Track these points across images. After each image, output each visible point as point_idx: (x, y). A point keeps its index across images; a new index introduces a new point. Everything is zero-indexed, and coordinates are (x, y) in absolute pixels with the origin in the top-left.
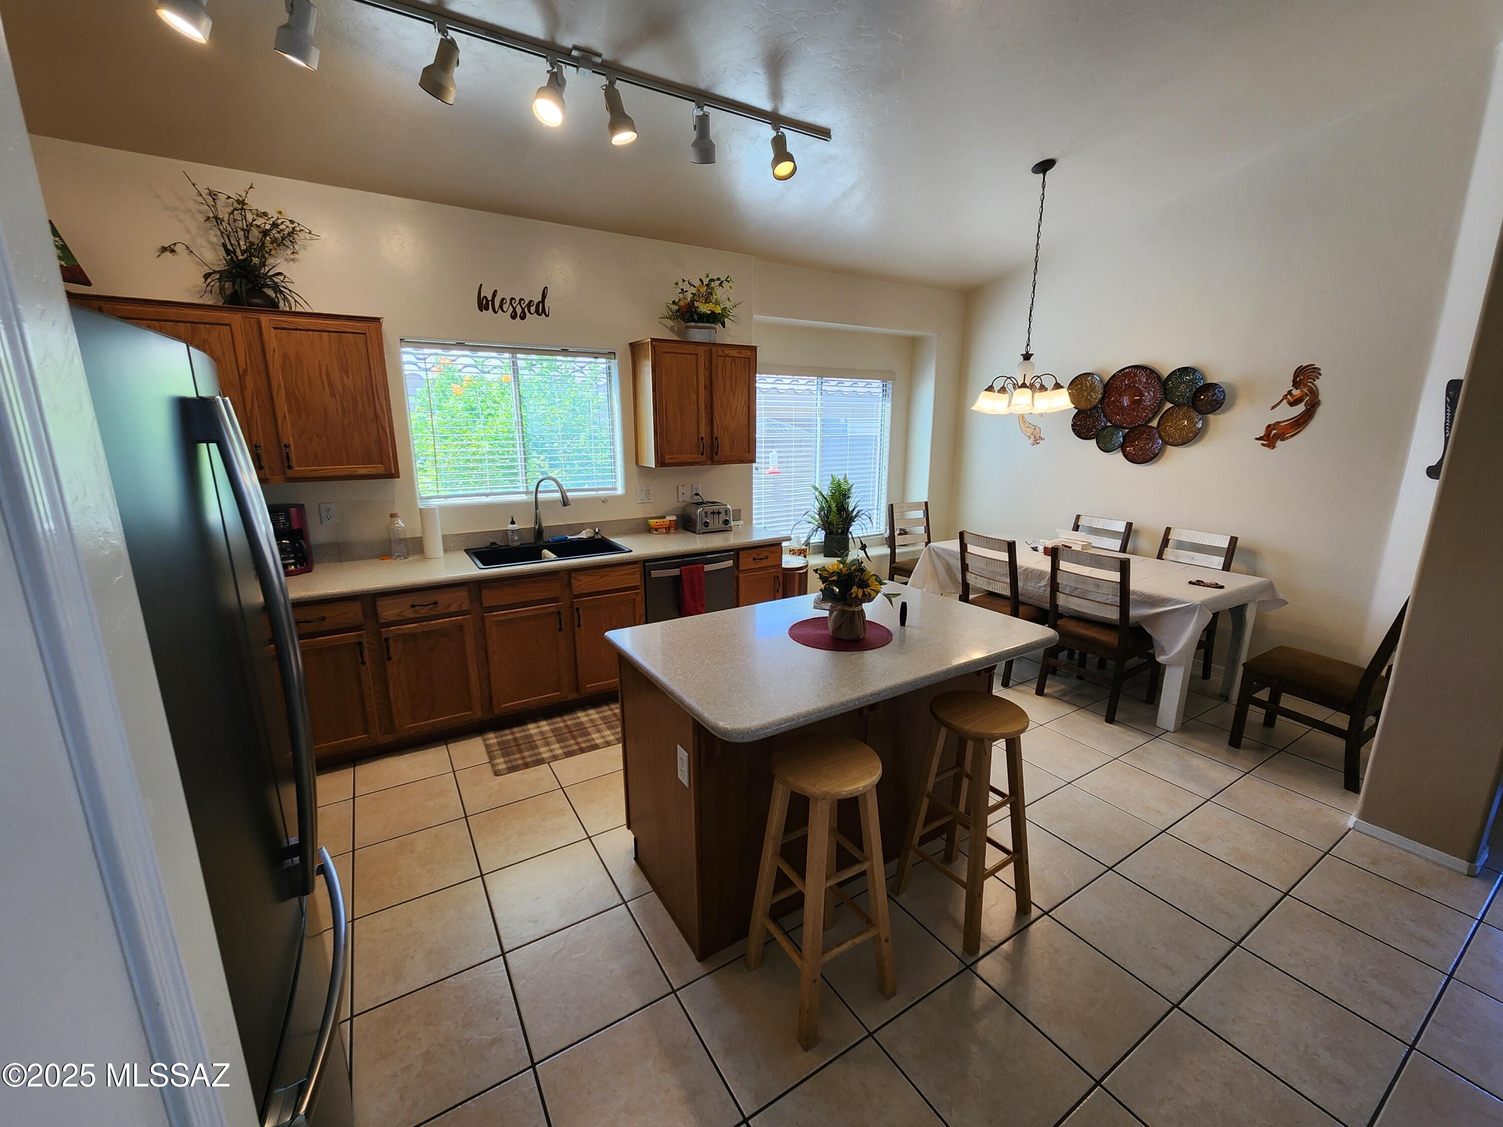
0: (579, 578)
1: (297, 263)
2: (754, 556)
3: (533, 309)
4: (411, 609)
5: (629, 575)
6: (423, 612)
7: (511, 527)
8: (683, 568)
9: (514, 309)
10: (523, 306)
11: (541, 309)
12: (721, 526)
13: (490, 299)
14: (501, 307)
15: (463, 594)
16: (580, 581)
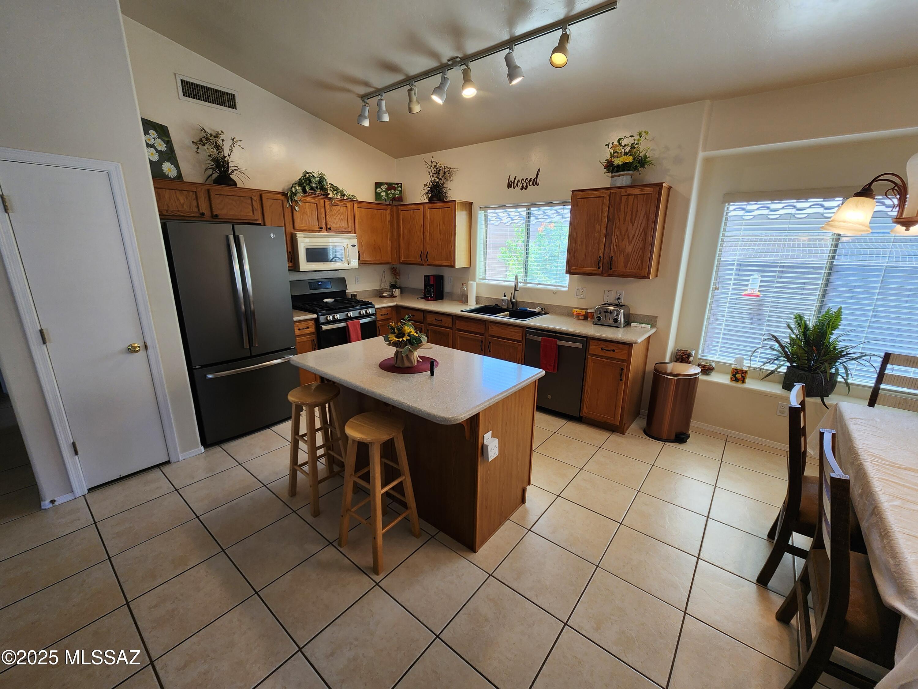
0: (493, 327)
1: (453, 181)
2: (603, 346)
3: (531, 183)
4: (435, 321)
5: (516, 332)
6: (438, 323)
7: (503, 298)
8: (543, 338)
9: (523, 184)
10: (527, 182)
11: (535, 182)
12: (611, 322)
13: (513, 182)
14: (517, 185)
15: (450, 319)
16: (493, 328)
